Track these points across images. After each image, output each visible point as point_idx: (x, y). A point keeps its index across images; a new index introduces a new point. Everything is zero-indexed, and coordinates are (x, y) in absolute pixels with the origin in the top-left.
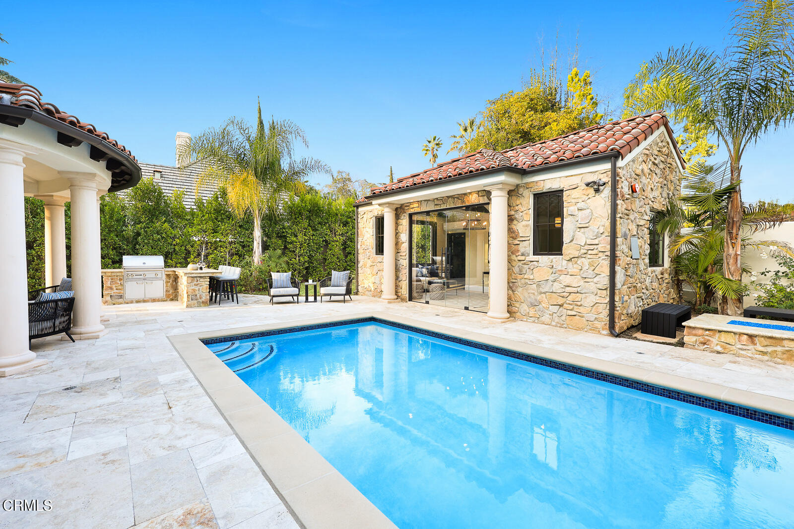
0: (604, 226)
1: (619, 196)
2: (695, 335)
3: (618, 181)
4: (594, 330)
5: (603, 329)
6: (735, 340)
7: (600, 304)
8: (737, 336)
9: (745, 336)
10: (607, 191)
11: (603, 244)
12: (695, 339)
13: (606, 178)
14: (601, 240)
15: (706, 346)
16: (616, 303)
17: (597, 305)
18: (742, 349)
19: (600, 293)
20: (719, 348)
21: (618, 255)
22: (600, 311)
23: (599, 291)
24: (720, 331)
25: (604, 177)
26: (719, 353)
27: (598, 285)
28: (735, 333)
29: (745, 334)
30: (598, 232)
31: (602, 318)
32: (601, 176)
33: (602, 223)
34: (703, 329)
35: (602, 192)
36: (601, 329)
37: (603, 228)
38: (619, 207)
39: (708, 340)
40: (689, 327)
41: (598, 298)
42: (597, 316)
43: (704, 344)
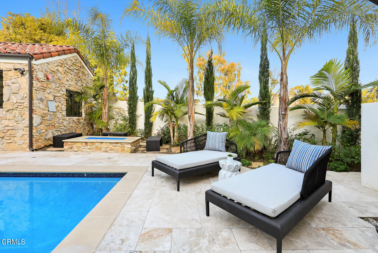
0: (27, 93)
1: (34, 79)
2: (68, 145)
3: (33, 71)
4: (23, 149)
5: (27, 148)
6: (81, 145)
7: (25, 135)
8: (82, 143)
9: (84, 143)
10: (27, 76)
11: (27, 103)
12: (67, 147)
13: (27, 68)
14: (25, 101)
15: (72, 149)
16: (33, 134)
17: (24, 135)
18: (83, 148)
19: (25, 129)
20: (76, 149)
21: (34, 109)
22: (26, 139)
23: (25, 128)
24: (76, 142)
25: (26, 68)
26: (76, 151)
27: (24, 125)
28: (81, 142)
29: (84, 142)
30: (23, 96)
31: (26, 142)
32: (25, 67)
33: (26, 92)
34: (70, 142)
35: (25, 75)
36: (26, 148)
37: (26, 94)
38: (34, 84)
39: (73, 147)
40: (66, 142)
41: (24, 132)
42: (24, 142)
43: (71, 148)
